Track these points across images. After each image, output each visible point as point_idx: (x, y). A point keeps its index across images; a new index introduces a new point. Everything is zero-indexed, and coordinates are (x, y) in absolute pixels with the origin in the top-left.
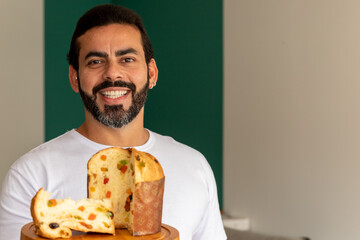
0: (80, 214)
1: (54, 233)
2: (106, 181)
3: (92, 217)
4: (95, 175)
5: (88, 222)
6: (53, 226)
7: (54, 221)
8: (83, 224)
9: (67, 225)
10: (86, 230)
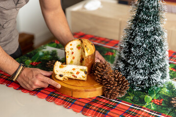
0: (73, 71)
1: (61, 79)
2: (73, 53)
3: (78, 73)
4: (68, 52)
5: (76, 75)
6: (61, 76)
7: (61, 74)
8: (73, 76)
9: (66, 76)
10: (74, 78)
